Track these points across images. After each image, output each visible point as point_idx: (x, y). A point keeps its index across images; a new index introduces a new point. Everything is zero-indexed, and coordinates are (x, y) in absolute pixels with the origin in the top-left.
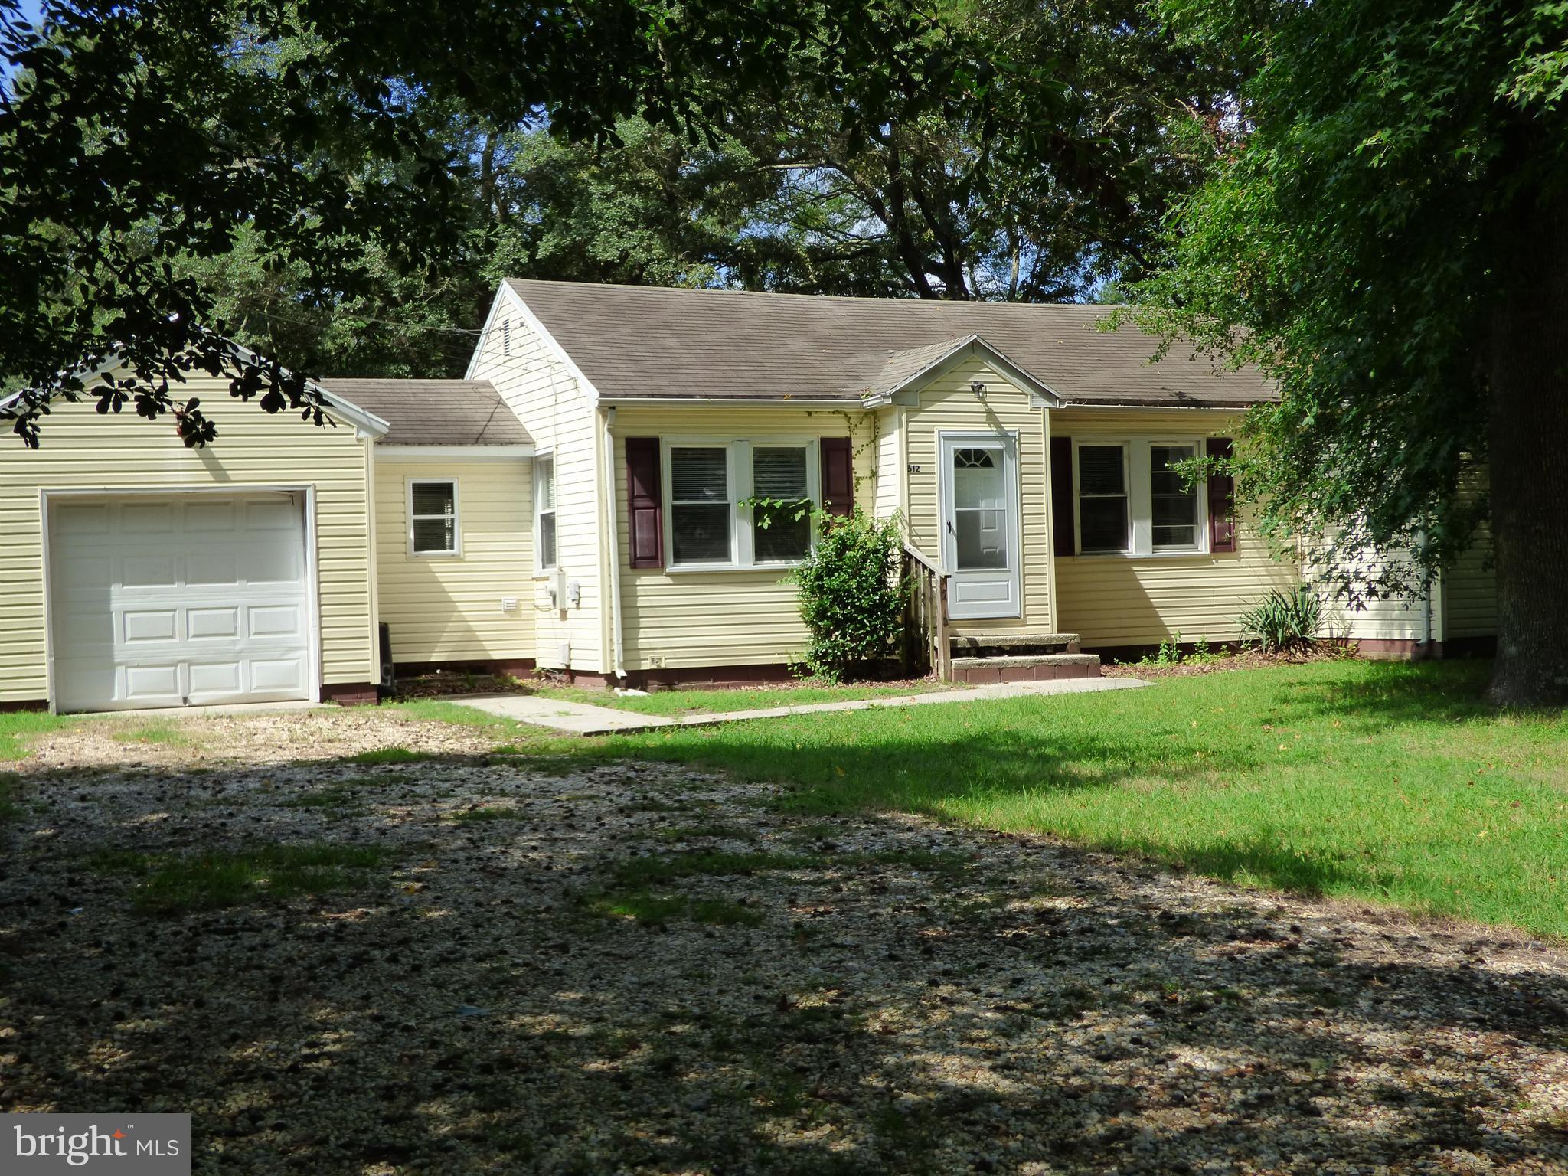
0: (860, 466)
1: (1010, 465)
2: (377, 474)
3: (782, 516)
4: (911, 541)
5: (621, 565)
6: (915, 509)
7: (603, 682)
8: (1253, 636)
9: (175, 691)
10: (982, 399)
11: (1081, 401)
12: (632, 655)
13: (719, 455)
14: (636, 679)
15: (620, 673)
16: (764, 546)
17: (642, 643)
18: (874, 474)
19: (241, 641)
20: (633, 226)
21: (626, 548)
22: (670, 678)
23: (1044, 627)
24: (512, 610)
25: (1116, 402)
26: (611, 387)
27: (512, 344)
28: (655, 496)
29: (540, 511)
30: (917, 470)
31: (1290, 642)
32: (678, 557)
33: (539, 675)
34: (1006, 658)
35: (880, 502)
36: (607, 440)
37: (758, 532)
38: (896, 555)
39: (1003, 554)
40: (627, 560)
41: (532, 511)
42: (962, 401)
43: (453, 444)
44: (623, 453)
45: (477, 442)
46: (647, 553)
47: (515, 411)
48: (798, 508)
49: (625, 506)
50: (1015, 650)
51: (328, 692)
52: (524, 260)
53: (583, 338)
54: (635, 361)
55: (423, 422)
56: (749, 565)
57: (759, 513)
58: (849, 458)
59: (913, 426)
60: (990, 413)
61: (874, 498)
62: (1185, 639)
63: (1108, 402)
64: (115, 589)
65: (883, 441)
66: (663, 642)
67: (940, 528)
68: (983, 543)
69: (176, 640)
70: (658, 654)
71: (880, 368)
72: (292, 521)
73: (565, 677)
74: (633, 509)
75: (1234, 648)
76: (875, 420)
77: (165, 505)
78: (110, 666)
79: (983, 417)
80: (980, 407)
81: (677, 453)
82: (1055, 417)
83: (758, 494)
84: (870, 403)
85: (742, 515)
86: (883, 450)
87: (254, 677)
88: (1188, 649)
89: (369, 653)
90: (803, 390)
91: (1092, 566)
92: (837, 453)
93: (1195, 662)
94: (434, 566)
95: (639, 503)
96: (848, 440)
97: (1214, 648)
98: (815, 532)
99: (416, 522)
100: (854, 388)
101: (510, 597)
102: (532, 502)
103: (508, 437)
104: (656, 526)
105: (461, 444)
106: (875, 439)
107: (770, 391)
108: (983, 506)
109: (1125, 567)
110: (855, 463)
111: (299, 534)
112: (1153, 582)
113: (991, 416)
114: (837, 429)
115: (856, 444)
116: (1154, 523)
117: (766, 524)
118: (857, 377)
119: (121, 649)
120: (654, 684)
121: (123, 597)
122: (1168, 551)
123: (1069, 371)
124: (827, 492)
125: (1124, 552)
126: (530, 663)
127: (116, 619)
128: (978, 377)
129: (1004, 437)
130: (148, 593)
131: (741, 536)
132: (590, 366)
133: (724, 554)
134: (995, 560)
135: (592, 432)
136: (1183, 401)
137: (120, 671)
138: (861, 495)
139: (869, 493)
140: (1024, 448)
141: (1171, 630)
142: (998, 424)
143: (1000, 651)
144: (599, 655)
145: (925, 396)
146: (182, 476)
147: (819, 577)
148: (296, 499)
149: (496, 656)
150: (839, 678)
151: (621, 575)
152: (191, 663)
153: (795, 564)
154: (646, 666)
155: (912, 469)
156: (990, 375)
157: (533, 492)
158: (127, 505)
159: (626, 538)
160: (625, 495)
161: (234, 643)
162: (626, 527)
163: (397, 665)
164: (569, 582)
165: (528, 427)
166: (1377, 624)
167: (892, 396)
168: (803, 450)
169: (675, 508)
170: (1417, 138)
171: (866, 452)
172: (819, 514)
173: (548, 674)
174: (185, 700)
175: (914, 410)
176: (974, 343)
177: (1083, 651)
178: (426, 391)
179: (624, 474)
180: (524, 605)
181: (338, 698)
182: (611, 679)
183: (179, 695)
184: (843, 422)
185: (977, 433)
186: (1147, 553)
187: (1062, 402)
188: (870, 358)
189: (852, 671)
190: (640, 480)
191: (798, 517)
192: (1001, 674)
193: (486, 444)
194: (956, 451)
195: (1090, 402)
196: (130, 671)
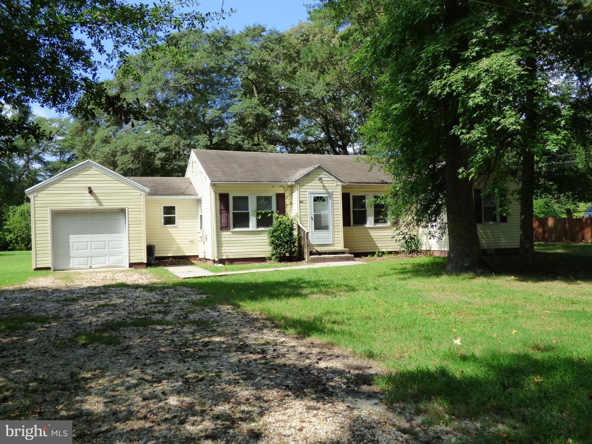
0: (287, 201)
1: (330, 201)
2: (146, 204)
3: (264, 215)
4: (301, 223)
5: (217, 229)
6: (302, 214)
7: (212, 262)
8: (402, 249)
9: (88, 264)
10: (322, 182)
11: (352, 183)
12: (220, 254)
13: (246, 198)
14: (222, 261)
15: (217, 260)
16: (260, 224)
17: (223, 251)
18: (291, 203)
19: (107, 251)
20: (239, 134)
21: (219, 224)
22: (232, 261)
23: (340, 246)
24: (192, 242)
25: (363, 183)
26: (215, 179)
27: (194, 167)
28: (227, 209)
29: (200, 214)
30: (303, 202)
31: (412, 252)
32: (234, 227)
33: (199, 260)
34: (327, 256)
35: (293, 211)
36: (213, 194)
37: (258, 220)
38: (295, 226)
39: (328, 226)
40: (219, 227)
41: (198, 214)
42: (316, 183)
43: (175, 195)
44: (218, 198)
45: (182, 195)
46: (225, 226)
47: (194, 186)
48: (269, 213)
49: (219, 212)
50: (330, 253)
51: (131, 265)
52: (209, 144)
53: (211, 166)
54: (223, 172)
55: (168, 189)
56: (255, 229)
57: (258, 214)
58: (284, 199)
59: (301, 190)
60: (324, 186)
61: (291, 210)
62: (383, 250)
63: (360, 183)
64: (71, 236)
65: (294, 194)
66: (230, 251)
67: (309, 219)
68: (322, 223)
69: (88, 250)
70: (228, 254)
71: (295, 173)
72: (122, 217)
73: (205, 260)
74: (221, 213)
75: (396, 253)
76: (291, 188)
77: (85, 213)
78: (69, 257)
79: (322, 187)
80: (321, 184)
81: (235, 198)
82: (343, 187)
83: (258, 209)
84: (289, 183)
85: (253, 215)
86: (293, 197)
87: (110, 260)
88: (383, 253)
89: (143, 254)
90: (271, 180)
91: (356, 230)
92: (281, 198)
93: (385, 257)
94: (169, 229)
95: (223, 212)
96: (284, 194)
97: (390, 253)
98: (274, 220)
99: (164, 217)
100: (286, 179)
101: (191, 238)
102: (198, 211)
103: (190, 193)
104: (228, 218)
105: (177, 195)
106: (292, 193)
107: (261, 180)
108: (323, 213)
109: (366, 230)
110: (286, 200)
111: (124, 221)
112: (374, 234)
113: (324, 187)
114: (281, 191)
115: (286, 195)
116: (375, 217)
117: (260, 217)
118: (288, 176)
119: (73, 253)
120: (227, 263)
121: (73, 239)
122: (378, 225)
123: (351, 174)
124: (278, 209)
125: (366, 225)
126: (197, 256)
127: (71, 244)
128: (321, 176)
129: (328, 193)
130: (80, 237)
131: (253, 221)
132: (210, 173)
133: (247, 226)
134: (326, 228)
135: (209, 192)
136: (383, 183)
137: (72, 259)
138: (288, 209)
139: (290, 209)
140: (334, 196)
141: (380, 248)
142: (326, 189)
143: (325, 253)
144: (210, 254)
145: (305, 182)
146: (89, 204)
147: (273, 233)
148: (123, 211)
149: (187, 254)
150: (278, 261)
151: (217, 232)
152: (92, 257)
153: (268, 229)
154: (224, 257)
155: (301, 202)
156: (324, 176)
157: (198, 209)
158: (75, 213)
159: (219, 221)
160: (219, 209)
161: (105, 251)
162: (219, 218)
163: (156, 257)
164: (205, 234)
165: (197, 190)
166: (438, 246)
167: (295, 181)
168: (271, 197)
169: (233, 213)
170: (408, 106)
171: (289, 197)
172: (275, 215)
173: (201, 260)
174: (91, 267)
175: (301, 185)
176: (319, 166)
177: (350, 254)
178: (171, 180)
179: (218, 203)
180: (195, 240)
181: (134, 266)
182: (214, 261)
183: (89, 266)
184: (283, 189)
185: (320, 192)
186: (372, 226)
187: (345, 183)
188: (293, 171)
189: (282, 259)
190: (223, 206)
191: (269, 215)
192: (324, 260)
193: (184, 195)
194: (314, 197)
195: (355, 183)
196: (75, 259)
